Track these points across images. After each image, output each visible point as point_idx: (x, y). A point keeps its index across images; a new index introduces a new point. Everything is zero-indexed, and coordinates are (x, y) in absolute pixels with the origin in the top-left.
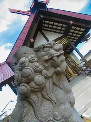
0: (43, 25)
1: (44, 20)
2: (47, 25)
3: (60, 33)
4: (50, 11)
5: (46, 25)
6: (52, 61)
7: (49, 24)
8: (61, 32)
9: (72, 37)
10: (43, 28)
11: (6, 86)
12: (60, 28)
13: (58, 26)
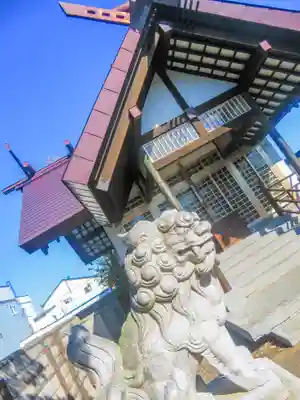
0: (170, 53)
1: (173, 37)
2: (183, 55)
3: (224, 78)
4: (194, 8)
5: (178, 54)
6: (190, 253)
7: (188, 51)
8: (230, 75)
9: (266, 93)
10: (169, 63)
11: (58, 241)
12: (225, 63)
13: (218, 56)
